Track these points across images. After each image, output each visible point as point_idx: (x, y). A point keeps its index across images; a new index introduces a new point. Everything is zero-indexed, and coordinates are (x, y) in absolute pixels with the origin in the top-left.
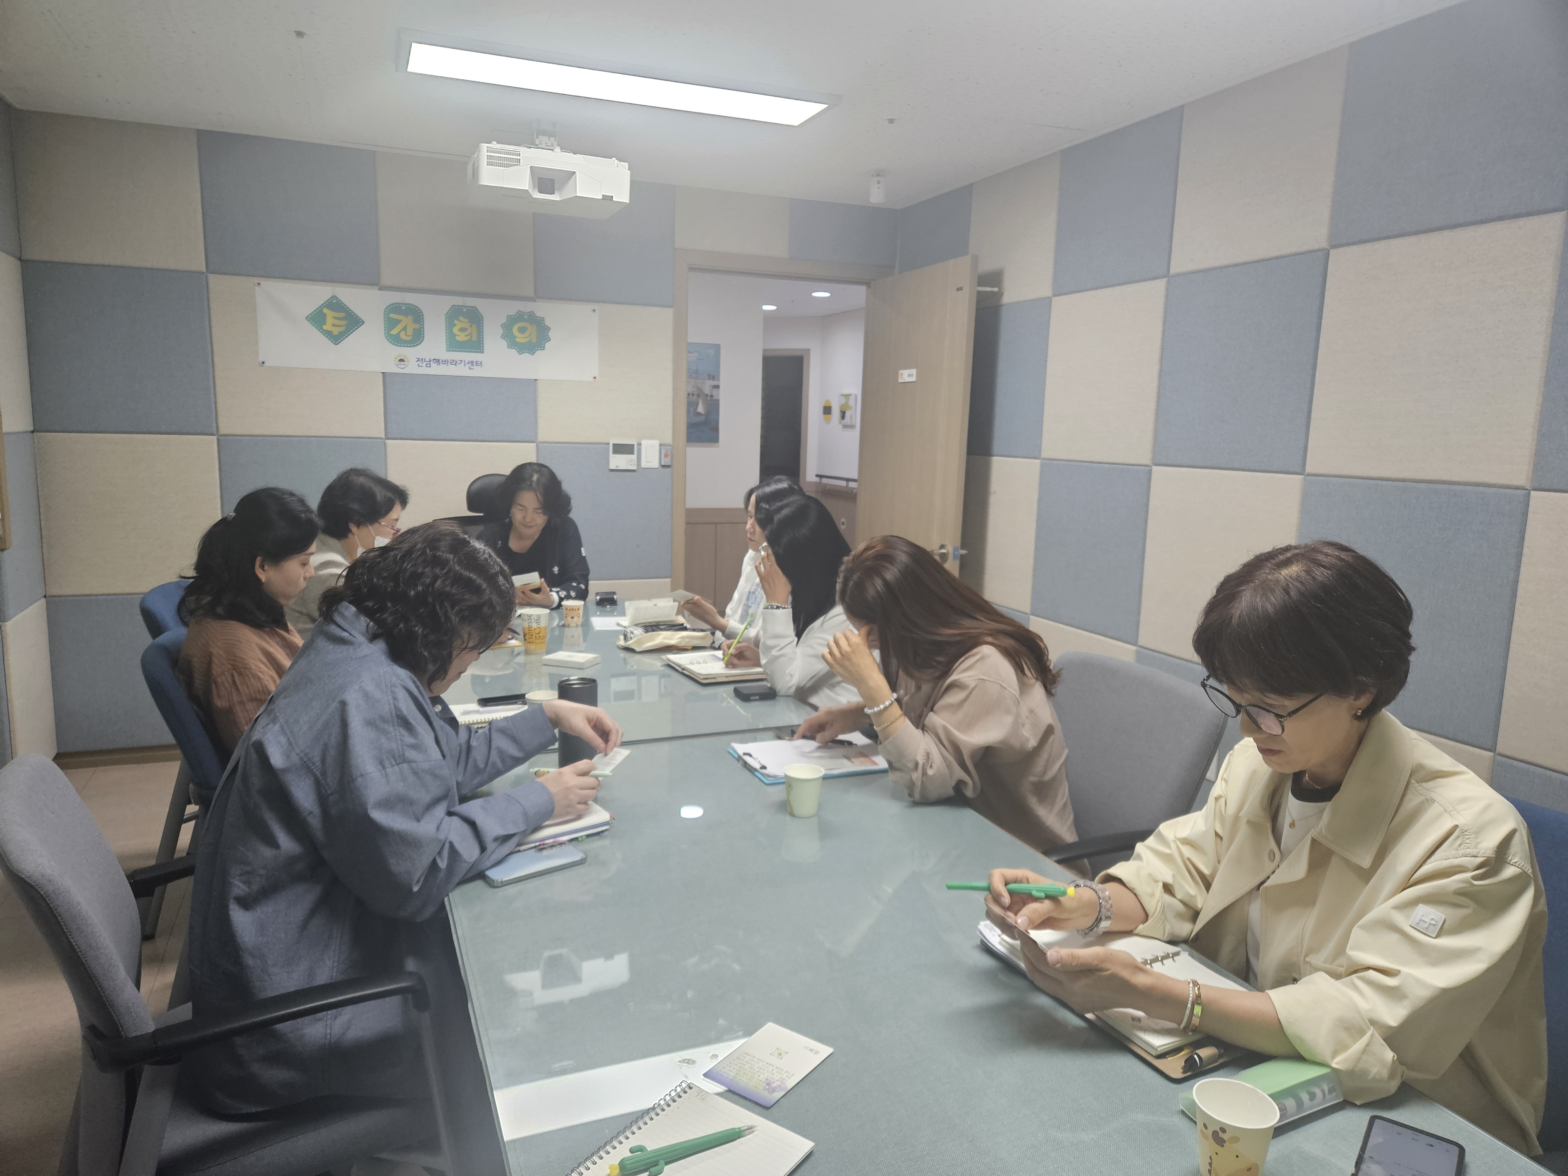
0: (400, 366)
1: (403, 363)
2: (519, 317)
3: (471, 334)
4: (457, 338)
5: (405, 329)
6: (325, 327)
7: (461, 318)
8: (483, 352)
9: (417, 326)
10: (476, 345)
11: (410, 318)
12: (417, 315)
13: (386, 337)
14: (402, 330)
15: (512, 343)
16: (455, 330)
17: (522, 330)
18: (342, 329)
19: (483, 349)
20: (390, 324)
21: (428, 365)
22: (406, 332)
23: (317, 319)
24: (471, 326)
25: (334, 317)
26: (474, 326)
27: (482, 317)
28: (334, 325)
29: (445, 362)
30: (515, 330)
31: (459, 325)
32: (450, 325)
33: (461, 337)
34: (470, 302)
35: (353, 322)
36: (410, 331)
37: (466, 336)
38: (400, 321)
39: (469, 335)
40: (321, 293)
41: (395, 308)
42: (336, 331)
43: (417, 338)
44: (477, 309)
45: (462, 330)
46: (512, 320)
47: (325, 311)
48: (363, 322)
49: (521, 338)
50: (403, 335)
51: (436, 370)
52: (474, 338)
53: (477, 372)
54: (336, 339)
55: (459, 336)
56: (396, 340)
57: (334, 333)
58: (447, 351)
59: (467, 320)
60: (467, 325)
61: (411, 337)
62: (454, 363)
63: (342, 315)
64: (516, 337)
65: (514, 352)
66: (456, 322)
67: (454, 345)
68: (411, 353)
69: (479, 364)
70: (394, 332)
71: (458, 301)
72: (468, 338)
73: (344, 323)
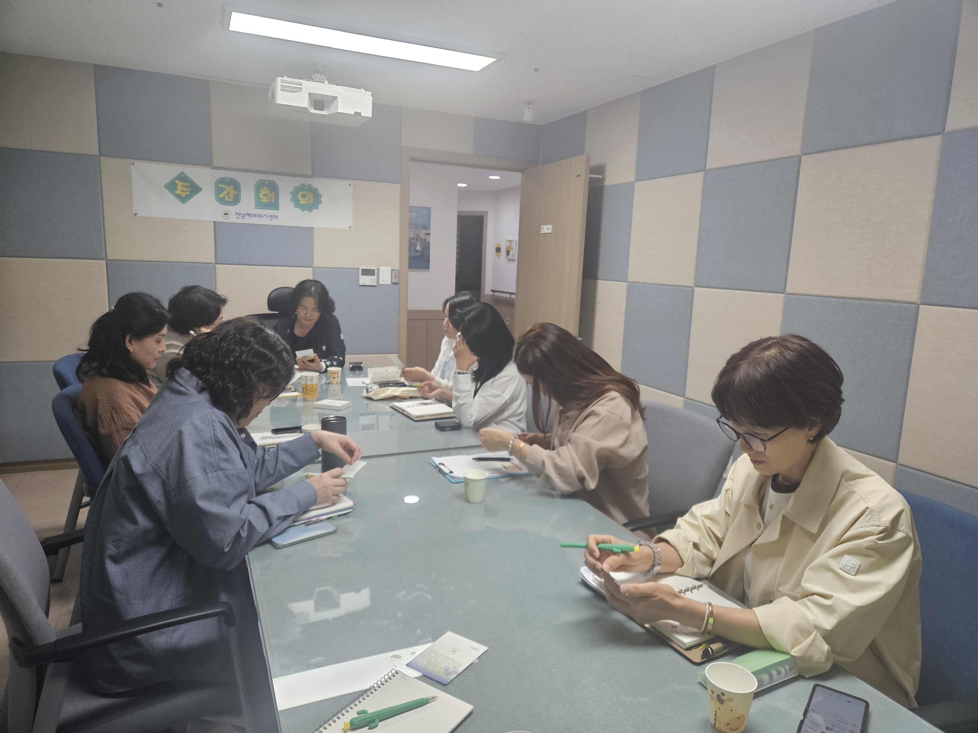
0: (225, 218)
1: (227, 216)
2: (302, 188)
3: (271, 197)
4: (262, 200)
5: (228, 194)
6: (176, 192)
7: (264, 187)
8: (278, 210)
9: (236, 193)
10: (275, 205)
11: (232, 187)
12: (236, 185)
13: (216, 199)
14: (226, 195)
15: (297, 204)
16: (261, 195)
17: (304, 196)
18: (188, 193)
19: (278, 208)
20: (219, 191)
21: (243, 217)
22: (229, 196)
23: (171, 187)
24: (271, 193)
25: (182, 186)
26: (273, 193)
27: (278, 187)
28: (182, 191)
29: (254, 215)
30: (299, 196)
31: (263, 192)
32: (257, 192)
33: (265, 200)
34: (271, 178)
35: (195, 189)
36: (231, 196)
37: (267, 199)
38: (225, 189)
39: (270, 198)
40: (173, 170)
41: (222, 181)
42: (183, 195)
43: (236, 200)
44: (275, 182)
45: (265, 195)
46: (297, 190)
47: (177, 181)
48: (201, 189)
49: (303, 201)
50: (227, 198)
51: (248, 220)
52: (273, 201)
53: (275, 222)
54: (184, 200)
55: (263, 199)
56: (222, 201)
57: (182, 196)
58: (256, 208)
59: (268, 189)
60: (268, 192)
61: (232, 200)
62: (260, 216)
63: (188, 184)
64: (300, 200)
65: (298, 210)
66: (261, 190)
67: (260, 205)
68: (232, 209)
69: (276, 217)
70: (221, 196)
71: (263, 177)
72: (269, 200)
73: (189, 189)
